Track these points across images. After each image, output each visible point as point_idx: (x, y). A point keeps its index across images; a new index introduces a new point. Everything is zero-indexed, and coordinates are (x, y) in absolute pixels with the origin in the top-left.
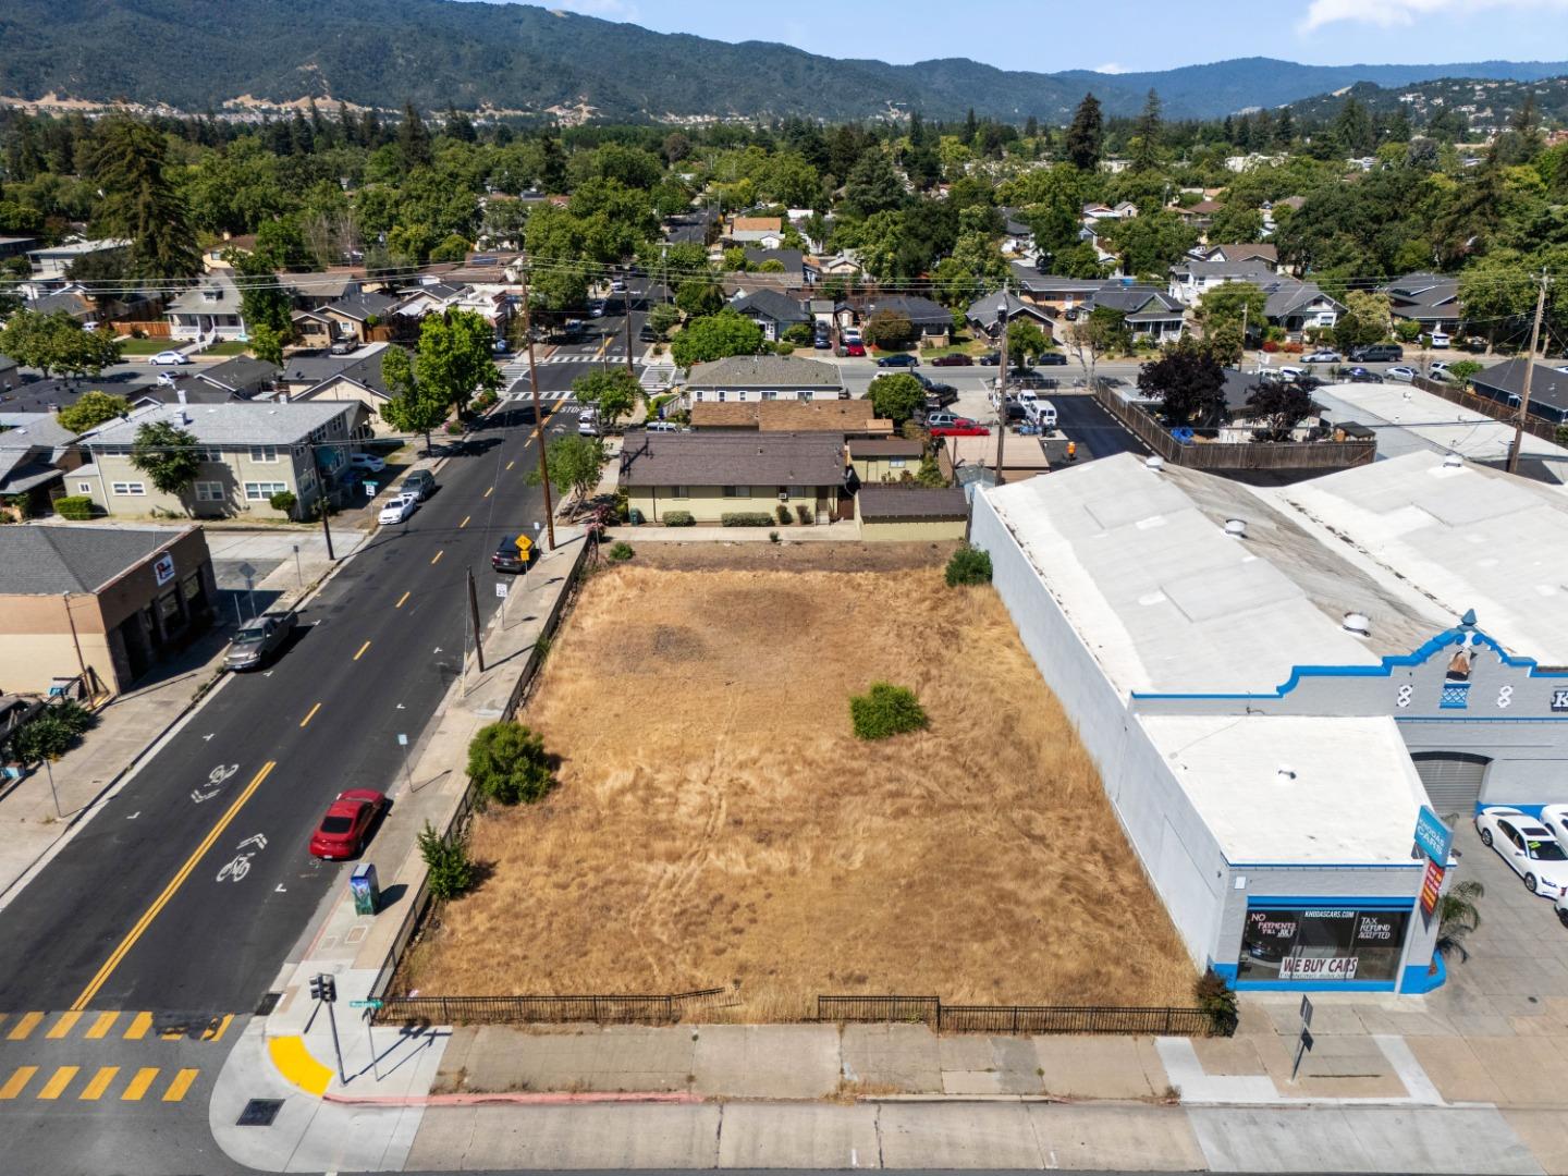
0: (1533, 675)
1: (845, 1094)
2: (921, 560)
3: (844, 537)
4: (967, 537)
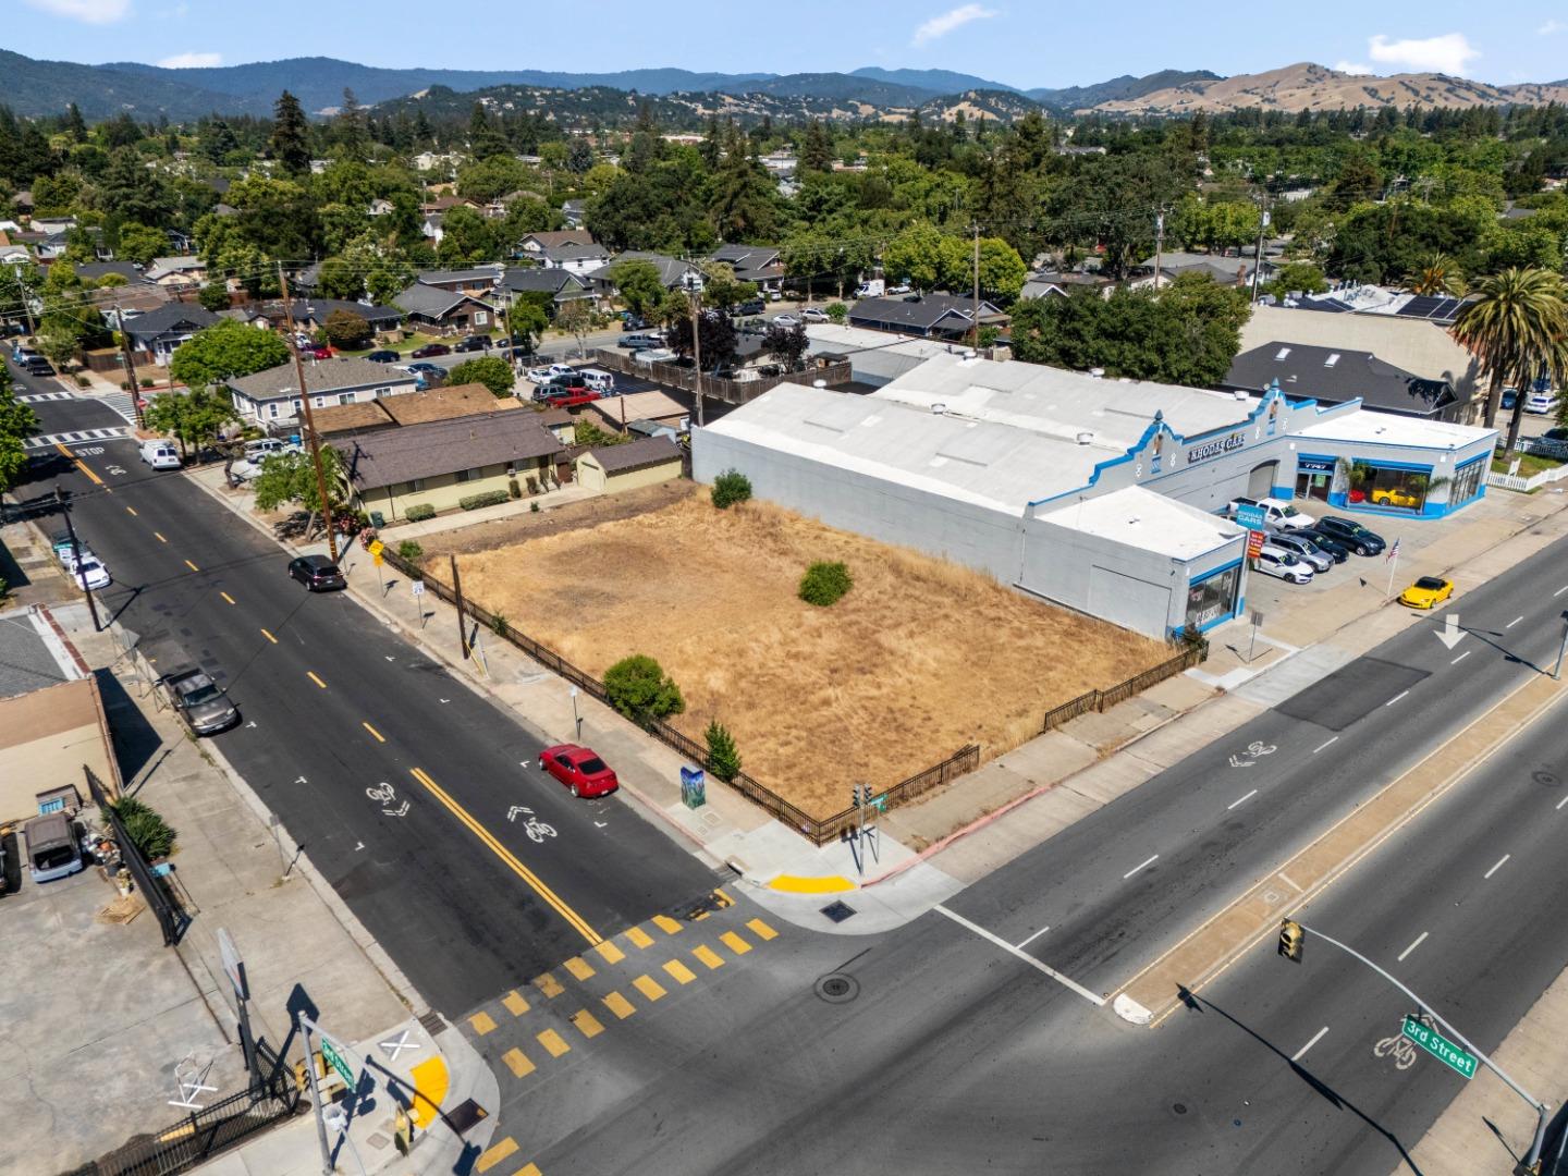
0: (1184, 443)
1: (1104, 754)
2: (667, 498)
3: (586, 496)
4: (688, 473)
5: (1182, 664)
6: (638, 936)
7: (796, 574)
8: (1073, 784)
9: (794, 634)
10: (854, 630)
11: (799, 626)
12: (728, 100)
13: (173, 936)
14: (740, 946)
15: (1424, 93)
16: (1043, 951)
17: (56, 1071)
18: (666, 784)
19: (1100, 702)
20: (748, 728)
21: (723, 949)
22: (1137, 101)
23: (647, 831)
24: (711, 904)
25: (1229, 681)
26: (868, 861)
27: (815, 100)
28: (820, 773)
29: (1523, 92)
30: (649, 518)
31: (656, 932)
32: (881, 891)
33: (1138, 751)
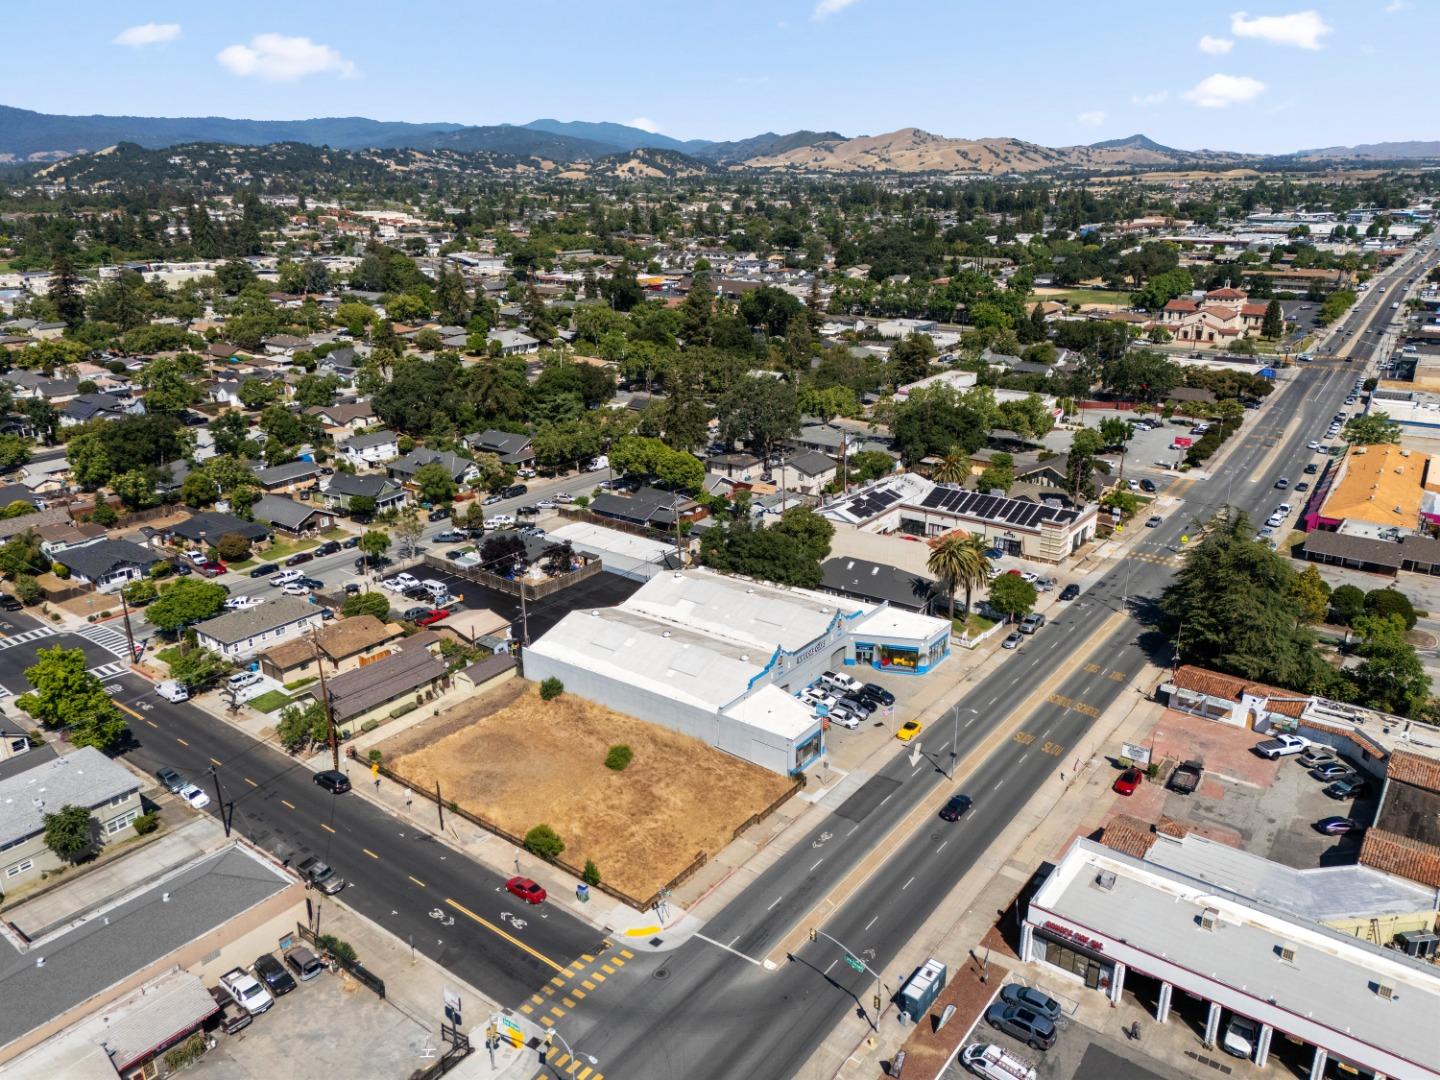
1: (761, 847)
2: (513, 695)
3: (464, 698)
4: (521, 674)
5: (795, 790)
6: (576, 964)
7: (600, 750)
8: (747, 866)
9: (608, 792)
10: (638, 786)
11: (609, 786)
12: (419, 156)
13: (382, 995)
14: (620, 963)
15: (1003, 155)
16: (737, 947)
17: (368, 1053)
18: (568, 892)
19: (757, 819)
20: (598, 855)
21: (613, 965)
22: (781, 157)
23: (566, 917)
24: (603, 947)
25: (815, 798)
26: (666, 919)
27: (500, 156)
28: (636, 875)
29: (1076, 153)
30: (504, 712)
31: (584, 962)
32: (673, 930)
33: (775, 844)
